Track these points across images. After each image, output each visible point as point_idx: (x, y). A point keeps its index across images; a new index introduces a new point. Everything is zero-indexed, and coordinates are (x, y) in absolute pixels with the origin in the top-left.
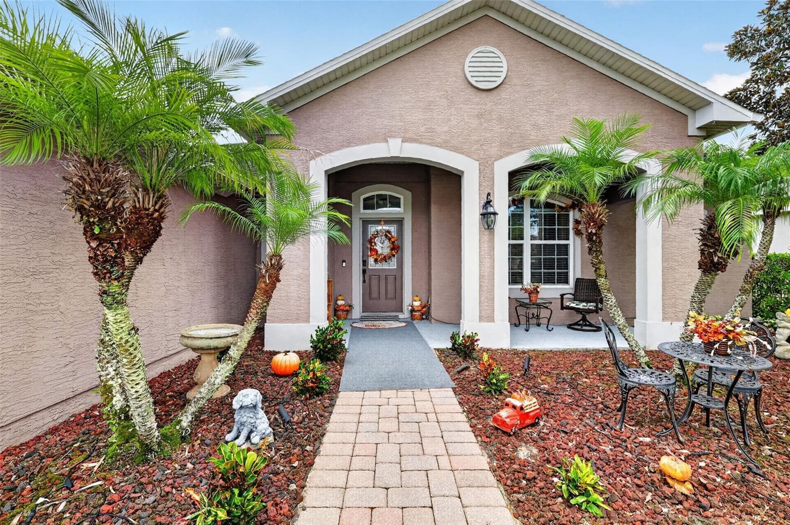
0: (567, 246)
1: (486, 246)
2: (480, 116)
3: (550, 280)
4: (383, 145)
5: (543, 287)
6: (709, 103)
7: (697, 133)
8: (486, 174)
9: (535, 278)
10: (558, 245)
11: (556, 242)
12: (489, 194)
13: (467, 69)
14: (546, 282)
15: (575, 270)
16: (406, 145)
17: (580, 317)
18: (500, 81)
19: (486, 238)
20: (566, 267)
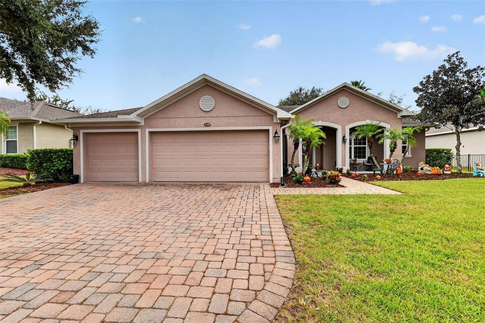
0: (365, 147)
1: (343, 147)
2: (342, 115)
3: (360, 157)
4: (317, 122)
5: (357, 159)
6: (402, 111)
7: (400, 117)
8: (343, 129)
9: (355, 157)
10: (363, 147)
11: (362, 146)
12: (345, 134)
13: (339, 103)
14: (358, 158)
15: (368, 154)
16: (323, 122)
17: (369, 168)
18: (347, 105)
19: (343, 145)
20: (365, 153)
